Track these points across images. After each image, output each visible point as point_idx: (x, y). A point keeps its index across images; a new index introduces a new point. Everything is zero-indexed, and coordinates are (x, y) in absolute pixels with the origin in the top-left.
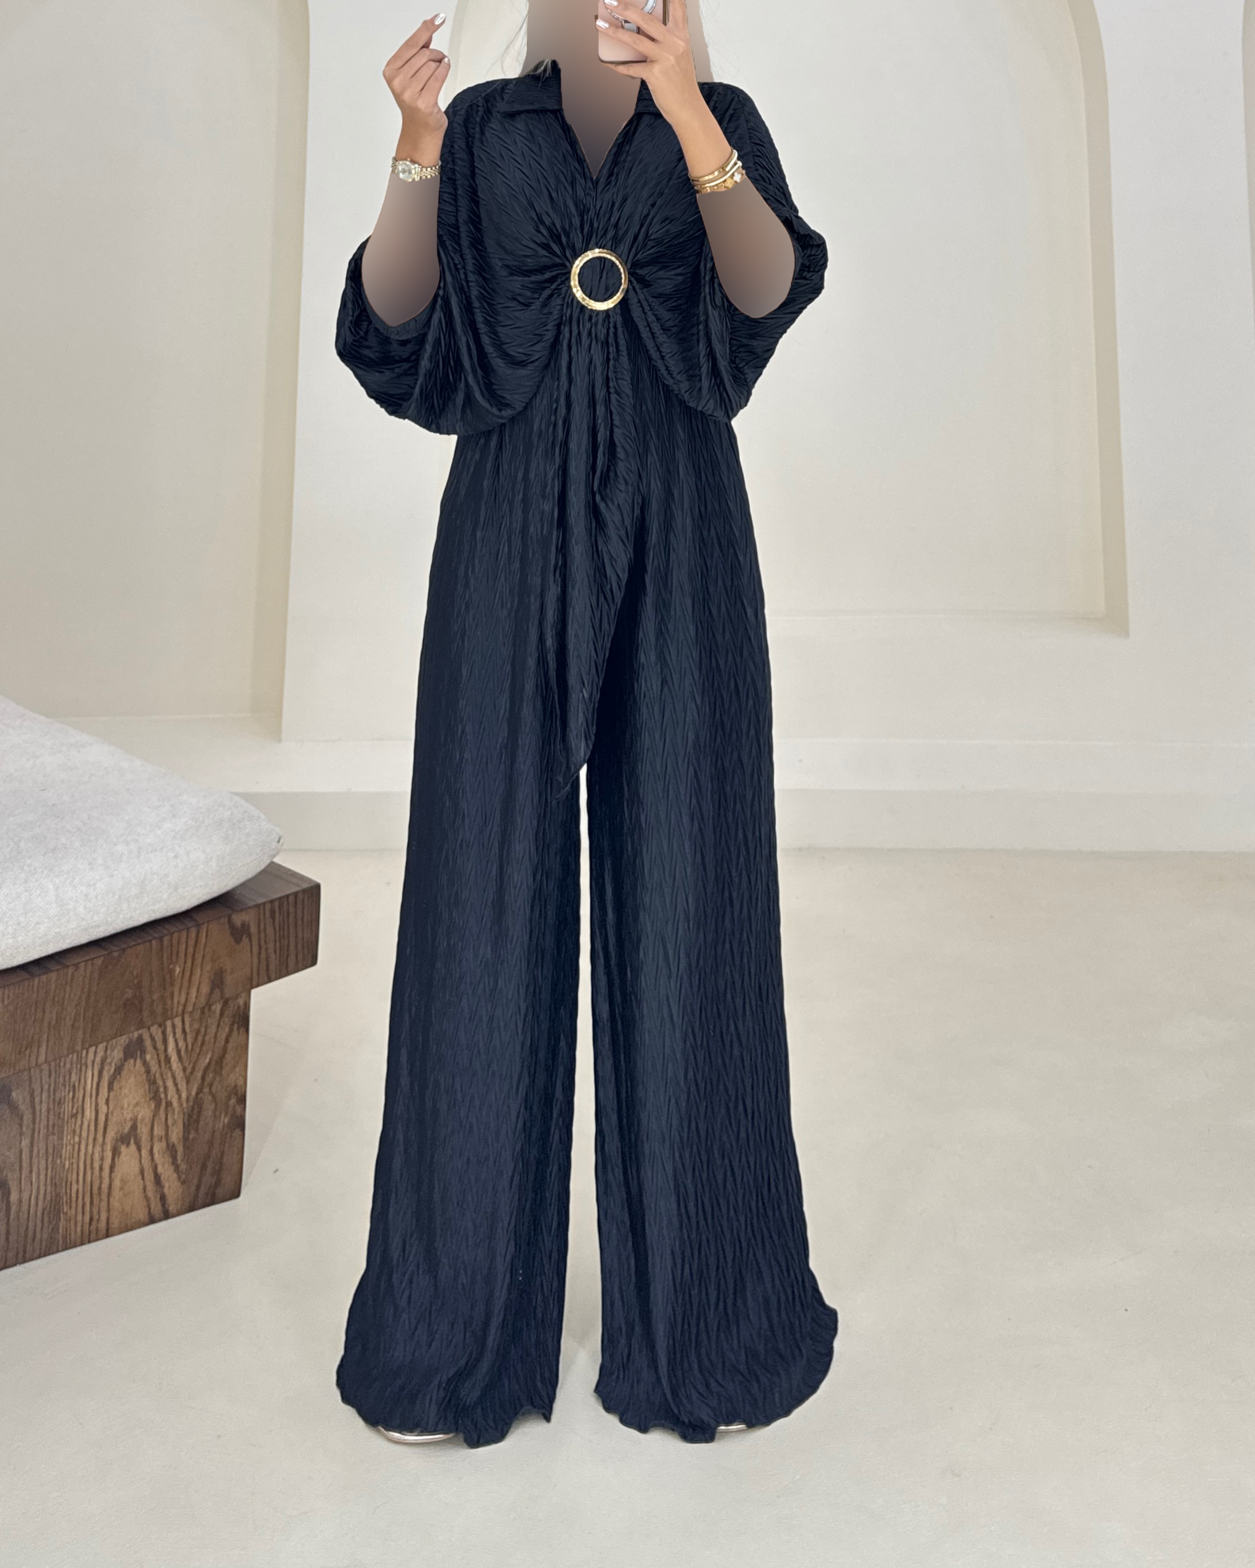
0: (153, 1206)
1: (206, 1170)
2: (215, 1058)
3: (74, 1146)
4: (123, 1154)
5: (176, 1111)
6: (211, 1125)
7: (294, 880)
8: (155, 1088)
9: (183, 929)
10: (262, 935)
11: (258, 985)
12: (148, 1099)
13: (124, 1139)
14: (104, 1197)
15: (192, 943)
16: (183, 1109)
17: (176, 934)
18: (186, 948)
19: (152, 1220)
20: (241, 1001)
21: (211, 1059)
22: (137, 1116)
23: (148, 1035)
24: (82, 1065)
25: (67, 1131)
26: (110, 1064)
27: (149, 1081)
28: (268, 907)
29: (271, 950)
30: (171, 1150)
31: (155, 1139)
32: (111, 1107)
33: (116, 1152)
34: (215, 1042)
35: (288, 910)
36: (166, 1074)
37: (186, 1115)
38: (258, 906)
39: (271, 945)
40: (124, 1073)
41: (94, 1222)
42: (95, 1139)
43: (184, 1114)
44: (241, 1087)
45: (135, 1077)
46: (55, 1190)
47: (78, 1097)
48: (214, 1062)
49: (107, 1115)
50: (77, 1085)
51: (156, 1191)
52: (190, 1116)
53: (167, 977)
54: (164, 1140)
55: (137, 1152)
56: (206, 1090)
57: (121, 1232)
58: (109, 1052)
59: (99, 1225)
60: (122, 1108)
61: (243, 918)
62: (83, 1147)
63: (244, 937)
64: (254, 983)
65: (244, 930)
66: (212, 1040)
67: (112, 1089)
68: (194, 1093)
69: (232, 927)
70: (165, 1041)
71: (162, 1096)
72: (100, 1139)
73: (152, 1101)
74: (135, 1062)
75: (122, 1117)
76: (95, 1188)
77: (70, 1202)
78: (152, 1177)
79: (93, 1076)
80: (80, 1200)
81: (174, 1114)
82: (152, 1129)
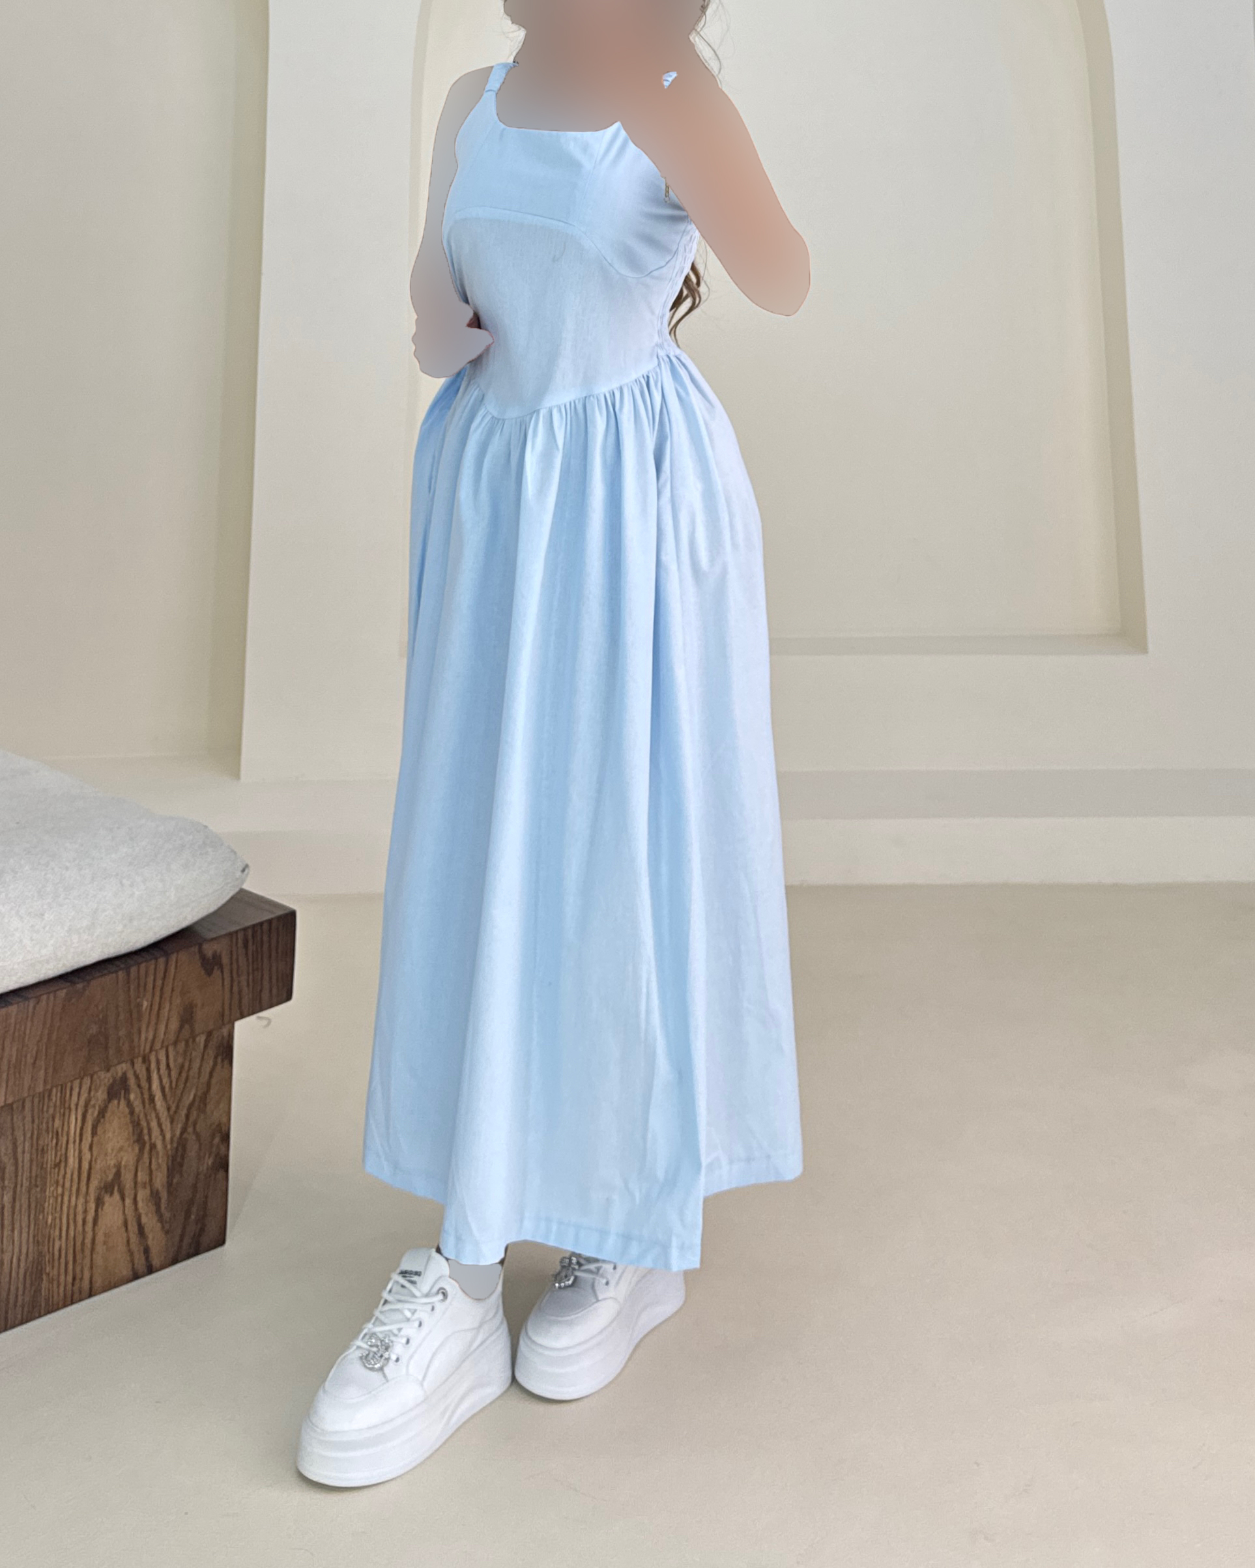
0: (136, 1260)
1: (189, 1218)
2: (199, 1094)
3: (56, 1198)
4: (107, 1205)
5: (161, 1154)
6: (195, 1167)
7: (267, 907)
8: (139, 1131)
9: (151, 960)
10: (235, 964)
11: (240, 1018)
12: (132, 1141)
13: (108, 1188)
14: (87, 1252)
15: (160, 974)
16: (168, 1151)
17: (143, 966)
18: (155, 980)
19: (137, 1276)
20: (225, 1035)
21: (195, 1096)
22: (121, 1163)
23: (132, 1071)
24: (65, 1108)
25: (51, 1181)
26: (94, 1106)
27: (132, 1122)
28: (240, 935)
29: (244, 983)
30: (155, 1196)
31: (139, 1185)
32: (95, 1153)
33: (99, 1202)
34: (199, 1078)
35: (262, 939)
36: (151, 1114)
37: (171, 1158)
38: (230, 934)
39: (243, 978)
40: (108, 1115)
41: (77, 1281)
43: (168, 1157)
44: (225, 1124)
45: (119, 1118)
46: (38, 1249)
47: (62, 1143)
48: (198, 1099)
49: (91, 1162)
50: (60, 1130)
51: (140, 1243)
52: (174, 1158)
53: (135, 1011)
54: (148, 1187)
55: (121, 1202)
56: (190, 1130)
58: (92, 1093)
59: (83, 1285)
60: (106, 1154)
61: (214, 948)
62: (66, 1199)
63: (216, 968)
64: (235, 1015)
65: (216, 960)
66: (196, 1076)
67: (96, 1133)
68: (178, 1133)
69: (203, 958)
70: (149, 1079)
71: (146, 1138)
72: (83, 1189)
73: (136, 1144)
74: (119, 1104)
75: (105, 1164)
76: (78, 1244)
77: (53, 1260)
78: (136, 1227)
79: (76, 1119)
80: (63, 1260)
81: (157, 1158)
82: (136, 1175)
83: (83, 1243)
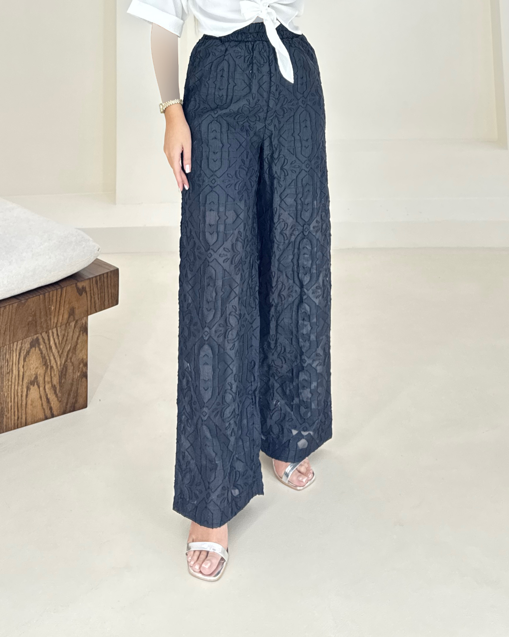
0: (46, 413)
1: (70, 396)
2: (72, 347)
3: (9, 386)
4: (32, 389)
5: (55, 371)
6: (71, 376)
7: (107, 267)
8: (45, 361)
9: (55, 290)
10: (92, 291)
11: (91, 314)
12: (42, 365)
13: (32, 383)
15: (59, 296)
16: (59, 369)
17: (51, 292)
18: (56, 298)
19: (46, 418)
20: (84, 322)
21: (71, 347)
22: (37, 373)
23: (41, 337)
24: (11, 351)
25: (5, 380)
26: (24, 350)
27: (42, 357)
28: (94, 279)
29: (96, 299)
30: (54, 387)
31: (46, 383)
32: (25, 369)
33: (28, 389)
34: (72, 340)
35: (104, 280)
36: (50, 354)
37: (60, 372)
38: (89, 279)
39: (96, 296)
40: (31, 354)
41: (20, 419)
43: (59, 372)
44: (85, 359)
45: (36, 355)
46: (1, 406)
47: (10, 365)
48: (72, 349)
49: (23, 373)
50: (9, 359)
51: (47, 405)
52: (62, 373)
53: (48, 311)
54: (50, 383)
55: (38, 389)
56: (69, 361)
57: (32, 424)
58: (23, 345)
59: (22, 420)
60: (30, 370)
61: (83, 284)
62: (13, 387)
63: (84, 293)
64: (89, 313)
65: (84, 289)
66: (71, 339)
67: (25, 361)
68: (63, 362)
69: (78, 289)
70: (49, 340)
71: (49, 364)
72: (21, 383)
73: (44, 366)
74: (35, 349)
75: (30, 373)
76: (19, 405)
77: (8, 410)
78: (46, 400)
79: (16, 355)
80: (13, 410)
81: (54, 372)
82: (44, 378)
83: (21, 405)
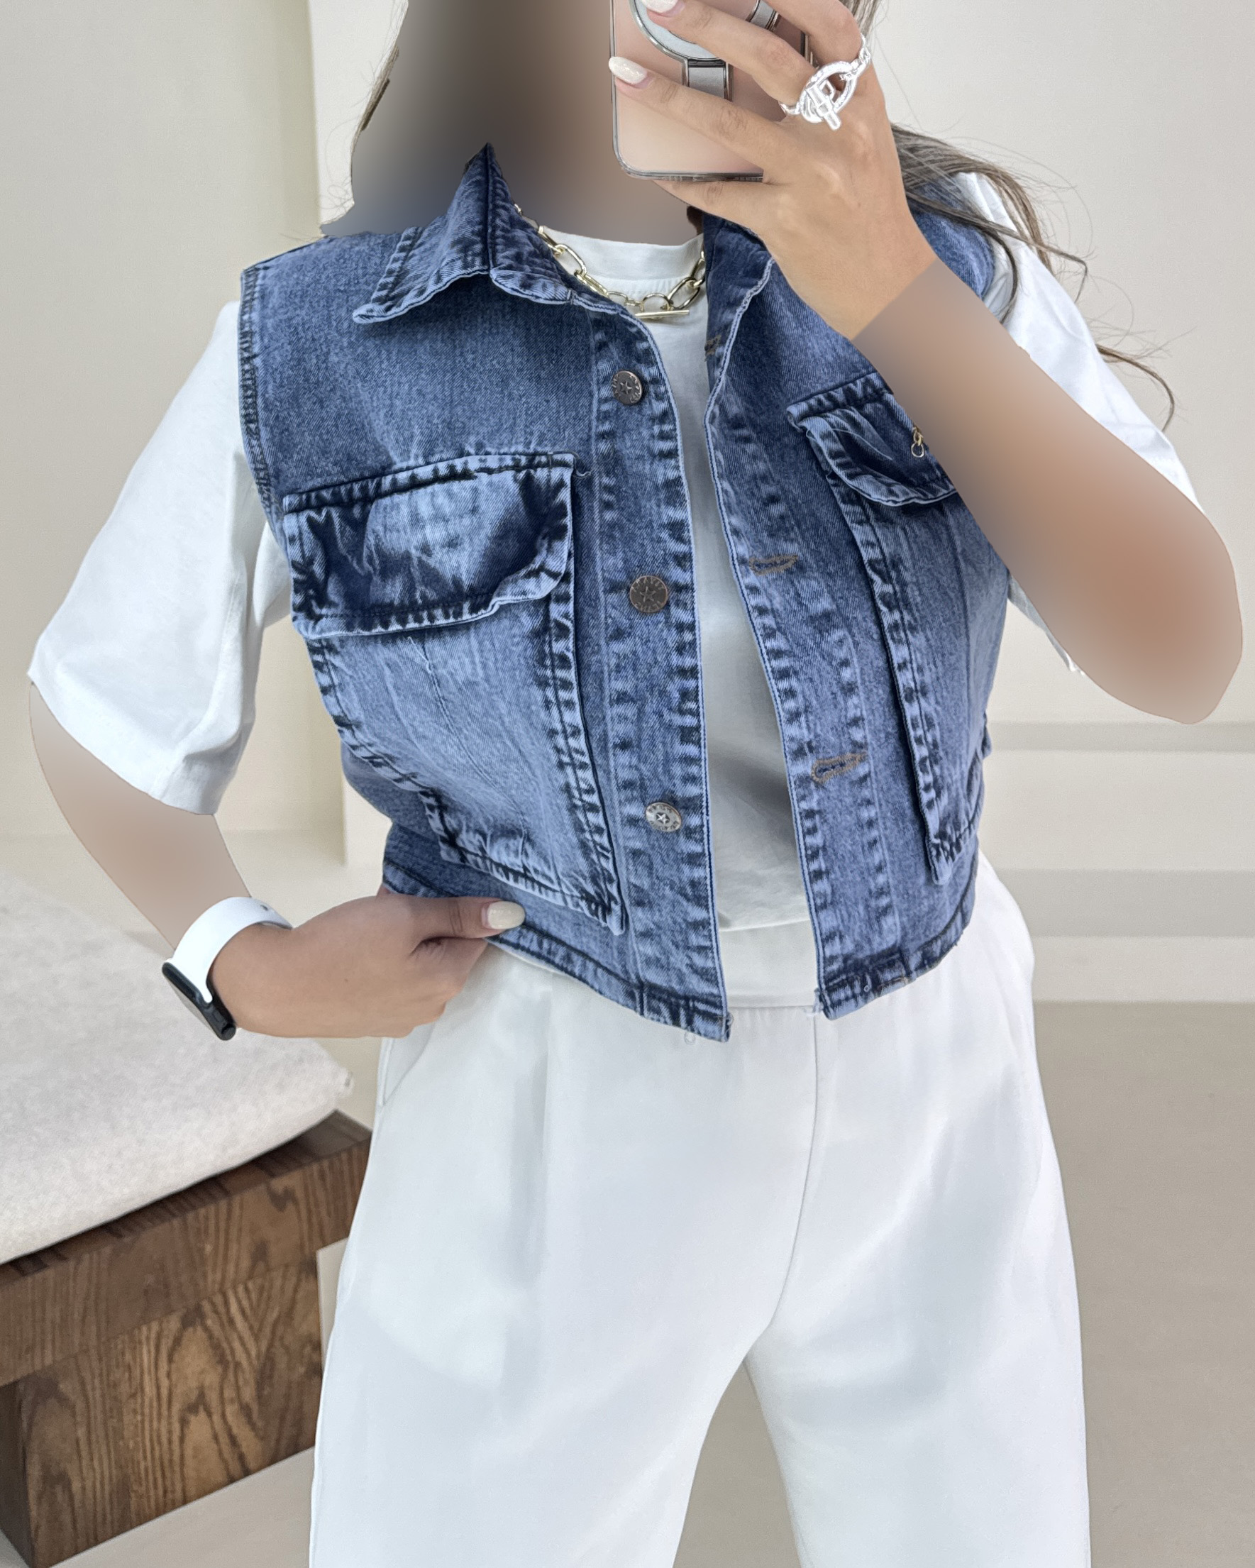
0: (231, 1467)
1: (285, 1422)
2: (284, 1310)
3: (136, 1426)
4: (192, 1423)
5: (247, 1372)
6: (285, 1378)
8: (220, 1352)
9: (211, 1203)
10: (311, 1197)
11: (321, 1247)
12: (214, 1364)
13: (192, 1408)
15: (223, 1218)
16: (254, 1367)
17: (202, 1211)
18: (217, 1224)
19: (232, 1480)
21: (280, 1312)
22: (203, 1383)
24: (135, 1345)
25: (127, 1412)
26: (168, 1336)
27: (212, 1345)
30: (246, 1410)
31: (227, 1403)
32: (174, 1377)
33: (184, 1422)
34: (282, 1295)
36: (232, 1336)
37: (258, 1373)
40: (184, 1341)
41: (169, 1492)
42: (159, 1414)
43: (256, 1372)
44: (315, 1333)
45: (197, 1344)
46: (121, 1472)
47: (136, 1375)
48: (283, 1316)
49: (170, 1389)
50: (132, 1362)
51: (233, 1452)
52: (262, 1373)
53: (197, 1257)
54: (236, 1401)
55: (208, 1419)
56: (277, 1344)
57: (200, 1496)
58: (164, 1325)
59: (175, 1494)
60: (186, 1378)
61: (285, 1182)
62: (147, 1424)
65: (288, 1195)
66: (279, 1293)
67: (173, 1360)
68: (264, 1349)
69: (272, 1194)
70: (226, 1303)
71: (229, 1358)
72: (165, 1412)
73: (219, 1365)
74: (195, 1331)
75: (186, 1388)
76: (166, 1463)
77: (140, 1479)
78: (227, 1438)
79: (149, 1351)
80: (151, 1478)
81: (244, 1374)
82: (222, 1393)
